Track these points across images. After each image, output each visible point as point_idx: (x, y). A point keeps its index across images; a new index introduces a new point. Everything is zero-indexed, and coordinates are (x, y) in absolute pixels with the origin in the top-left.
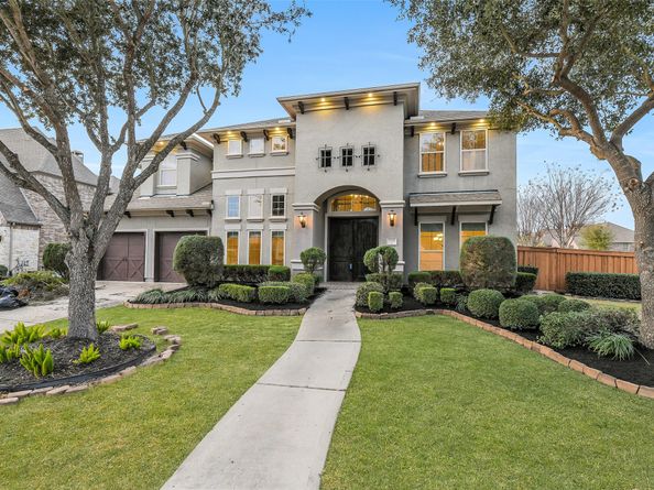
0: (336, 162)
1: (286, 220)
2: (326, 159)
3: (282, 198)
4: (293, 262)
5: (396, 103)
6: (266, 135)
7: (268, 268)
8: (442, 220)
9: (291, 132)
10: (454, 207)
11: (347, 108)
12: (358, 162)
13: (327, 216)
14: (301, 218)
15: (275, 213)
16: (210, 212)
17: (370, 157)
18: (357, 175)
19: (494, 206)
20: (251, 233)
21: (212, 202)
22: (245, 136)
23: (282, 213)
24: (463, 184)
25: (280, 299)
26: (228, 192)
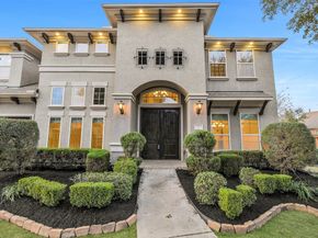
0: (151, 61)
1: (106, 108)
2: (142, 58)
3: (103, 90)
4: (113, 145)
5: (198, 20)
6: (91, 39)
7: (87, 152)
8: (227, 112)
9: (112, 38)
10: (239, 102)
11: (160, 21)
12: (169, 62)
13: (139, 106)
14: (121, 106)
15: (96, 102)
16: (34, 99)
17: (178, 58)
18: (168, 73)
19: (266, 102)
20: (73, 119)
21: (38, 91)
22: (72, 39)
23: (102, 102)
24: (240, 86)
25: (101, 202)
26: (53, 83)
